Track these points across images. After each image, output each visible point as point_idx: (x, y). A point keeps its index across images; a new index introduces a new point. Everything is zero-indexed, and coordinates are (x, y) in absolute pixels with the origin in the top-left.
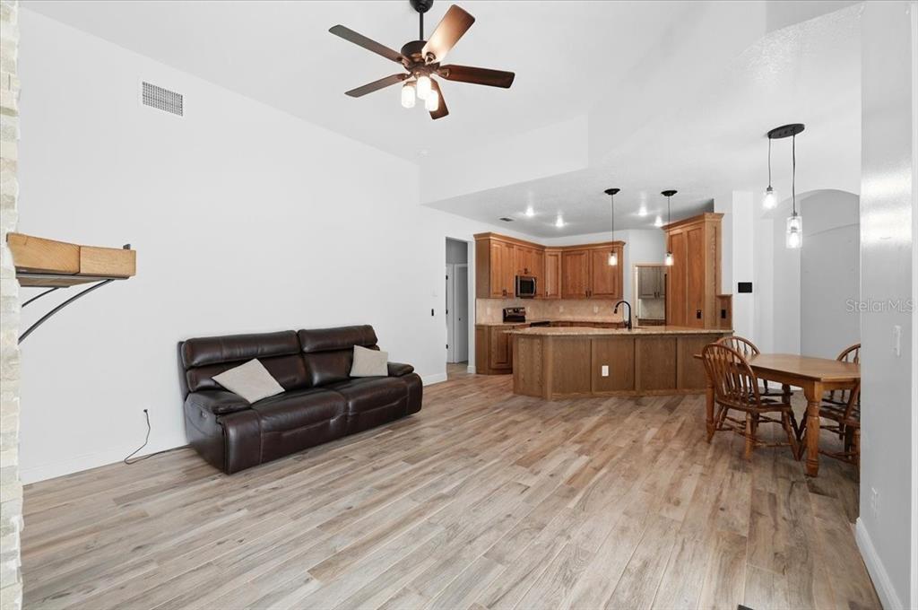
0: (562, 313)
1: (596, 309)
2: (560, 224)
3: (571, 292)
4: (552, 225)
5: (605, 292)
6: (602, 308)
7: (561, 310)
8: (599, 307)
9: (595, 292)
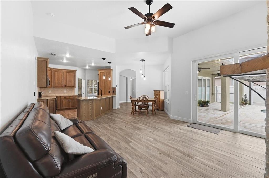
0: (50, 93)
1: (65, 91)
2: (65, 61)
3: (57, 85)
4: (61, 61)
5: (71, 86)
6: (67, 91)
7: (50, 92)
8: (66, 91)
9: (67, 86)
